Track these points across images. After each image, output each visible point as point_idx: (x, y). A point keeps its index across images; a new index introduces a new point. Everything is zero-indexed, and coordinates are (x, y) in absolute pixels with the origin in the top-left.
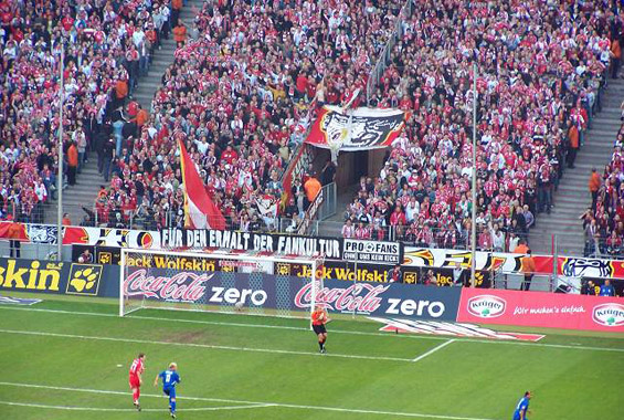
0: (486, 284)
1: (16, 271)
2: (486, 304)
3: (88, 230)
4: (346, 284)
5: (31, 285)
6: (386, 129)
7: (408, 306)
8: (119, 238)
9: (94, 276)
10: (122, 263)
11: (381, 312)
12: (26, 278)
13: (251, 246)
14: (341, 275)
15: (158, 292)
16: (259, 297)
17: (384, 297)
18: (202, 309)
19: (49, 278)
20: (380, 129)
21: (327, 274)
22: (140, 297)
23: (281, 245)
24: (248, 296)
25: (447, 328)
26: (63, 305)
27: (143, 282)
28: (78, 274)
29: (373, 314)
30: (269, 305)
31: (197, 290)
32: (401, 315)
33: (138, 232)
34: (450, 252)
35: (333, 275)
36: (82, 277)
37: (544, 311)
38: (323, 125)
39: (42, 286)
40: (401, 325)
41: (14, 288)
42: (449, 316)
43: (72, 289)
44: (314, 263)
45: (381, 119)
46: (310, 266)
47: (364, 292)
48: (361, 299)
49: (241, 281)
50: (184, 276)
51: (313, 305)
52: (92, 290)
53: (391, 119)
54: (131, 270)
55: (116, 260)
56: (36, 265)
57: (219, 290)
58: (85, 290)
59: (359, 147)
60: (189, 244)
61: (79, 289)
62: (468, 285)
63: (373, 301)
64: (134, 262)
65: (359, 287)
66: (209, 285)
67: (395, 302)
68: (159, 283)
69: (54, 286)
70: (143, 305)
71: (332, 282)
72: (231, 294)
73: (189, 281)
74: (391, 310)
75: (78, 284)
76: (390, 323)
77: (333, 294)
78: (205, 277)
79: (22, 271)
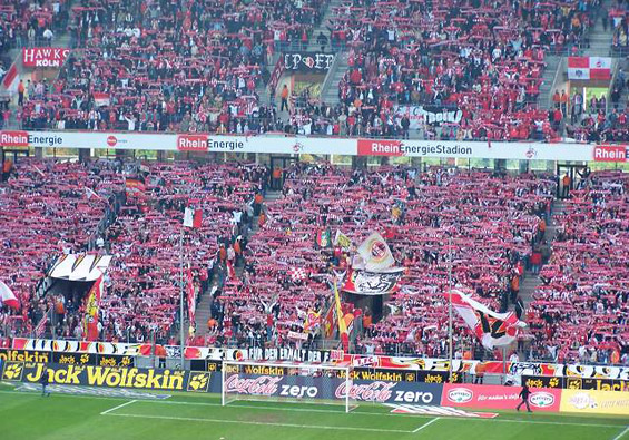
0: (459, 381)
1: (154, 376)
2: (460, 394)
3: (200, 349)
4: (368, 382)
5: (164, 386)
6: (393, 281)
7: (409, 396)
8: (221, 354)
9: (205, 379)
10: (223, 370)
11: (391, 400)
12: (161, 381)
13: (306, 358)
14: (366, 376)
15: (247, 389)
16: (312, 392)
17: (393, 390)
18: (275, 400)
19: (176, 381)
20: (390, 280)
21: (356, 376)
22: (235, 393)
23: (326, 358)
24: (305, 391)
25: (434, 410)
26: (185, 398)
27: (238, 383)
28: (195, 378)
29: (386, 402)
30: (319, 396)
31: (273, 388)
32: (404, 402)
33: (233, 350)
34: (435, 360)
35: (360, 376)
36: (197, 380)
37: (497, 398)
38: (353, 278)
39: (171, 386)
40: (405, 408)
41: (153, 388)
42: (436, 402)
43: (191, 388)
44: (347, 369)
45: (390, 274)
46: (345, 371)
47: (381, 387)
48: (378, 392)
49: (300, 381)
50: (264, 378)
51: (347, 396)
52: (204, 388)
53: (397, 274)
54: (229, 375)
55: (219, 369)
56: (167, 372)
57: (286, 387)
58: (199, 389)
59: (376, 292)
60: (266, 358)
61: (196, 387)
62: (448, 381)
63: (387, 393)
64: (231, 369)
65: (378, 384)
66: (280, 384)
67: (400, 393)
68: (247, 383)
69: (179, 386)
70: (237, 398)
71: (360, 381)
72: (295, 390)
73: (267, 382)
74: (398, 399)
75: (195, 385)
76: (397, 407)
77: (360, 388)
78: (277, 379)
79: (158, 377)
